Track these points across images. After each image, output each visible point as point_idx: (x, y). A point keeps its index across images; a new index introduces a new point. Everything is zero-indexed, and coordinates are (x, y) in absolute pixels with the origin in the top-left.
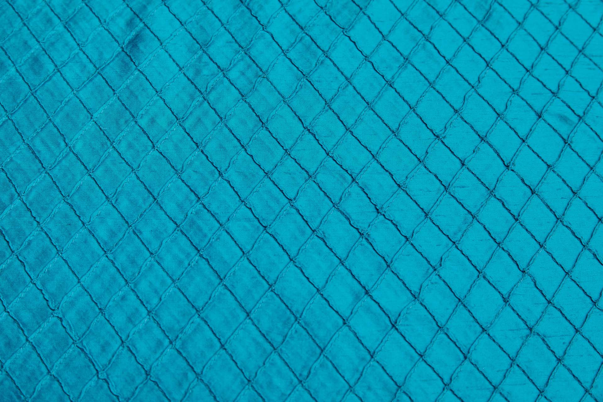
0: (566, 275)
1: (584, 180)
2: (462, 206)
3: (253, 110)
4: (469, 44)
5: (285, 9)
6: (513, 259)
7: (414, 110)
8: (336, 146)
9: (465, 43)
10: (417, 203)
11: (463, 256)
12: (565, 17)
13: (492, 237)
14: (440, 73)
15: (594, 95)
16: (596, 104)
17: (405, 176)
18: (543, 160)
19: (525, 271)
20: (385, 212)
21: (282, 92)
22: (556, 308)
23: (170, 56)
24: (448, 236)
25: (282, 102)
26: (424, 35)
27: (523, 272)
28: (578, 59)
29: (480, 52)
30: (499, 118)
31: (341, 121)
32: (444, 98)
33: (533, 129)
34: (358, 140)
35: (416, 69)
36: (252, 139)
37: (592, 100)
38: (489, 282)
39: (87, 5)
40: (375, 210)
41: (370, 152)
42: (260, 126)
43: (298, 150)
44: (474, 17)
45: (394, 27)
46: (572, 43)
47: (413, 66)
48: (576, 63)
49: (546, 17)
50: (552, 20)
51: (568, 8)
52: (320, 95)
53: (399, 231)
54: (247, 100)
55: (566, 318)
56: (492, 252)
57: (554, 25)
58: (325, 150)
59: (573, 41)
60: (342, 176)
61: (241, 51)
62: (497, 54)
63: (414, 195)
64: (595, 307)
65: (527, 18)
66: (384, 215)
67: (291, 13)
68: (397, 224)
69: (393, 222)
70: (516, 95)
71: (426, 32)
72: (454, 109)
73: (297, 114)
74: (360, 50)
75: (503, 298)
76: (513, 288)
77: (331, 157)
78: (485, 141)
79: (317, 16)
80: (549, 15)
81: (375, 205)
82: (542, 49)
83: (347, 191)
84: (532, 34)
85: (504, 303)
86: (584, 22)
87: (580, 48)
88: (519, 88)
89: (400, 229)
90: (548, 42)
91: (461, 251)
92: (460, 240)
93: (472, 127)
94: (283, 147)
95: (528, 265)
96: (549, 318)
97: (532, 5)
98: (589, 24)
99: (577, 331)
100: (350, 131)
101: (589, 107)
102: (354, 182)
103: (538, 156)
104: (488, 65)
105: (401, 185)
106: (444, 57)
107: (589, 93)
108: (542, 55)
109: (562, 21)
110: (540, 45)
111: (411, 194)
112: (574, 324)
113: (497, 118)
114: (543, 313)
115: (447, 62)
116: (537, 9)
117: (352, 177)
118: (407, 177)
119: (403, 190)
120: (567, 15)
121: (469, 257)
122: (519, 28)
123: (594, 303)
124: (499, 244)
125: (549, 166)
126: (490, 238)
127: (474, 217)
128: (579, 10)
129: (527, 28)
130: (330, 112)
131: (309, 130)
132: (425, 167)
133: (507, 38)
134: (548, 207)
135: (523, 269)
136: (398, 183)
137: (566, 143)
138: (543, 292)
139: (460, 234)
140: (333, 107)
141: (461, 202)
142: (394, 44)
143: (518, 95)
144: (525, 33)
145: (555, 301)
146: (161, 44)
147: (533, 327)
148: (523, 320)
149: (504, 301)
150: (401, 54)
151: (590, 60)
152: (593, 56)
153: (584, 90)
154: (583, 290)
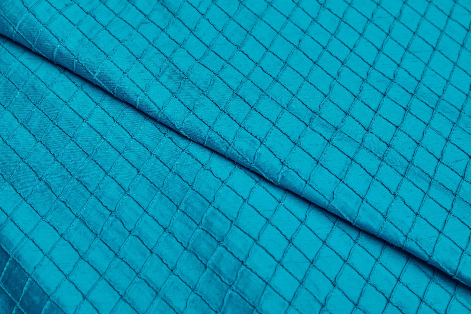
0: (425, 195)
1: (424, 133)
2: (343, 152)
3: (182, 103)
4: (327, 51)
5: (194, 34)
6: (385, 187)
7: (296, 97)
8: (245, 120)
9: (325, 50)
10: (309, 155)
11: (348, 188)
12: (392, 26)
13: (367, 172)
14: (310, 71)
15: (419, 79)
16: (422, 85)
17: (298, 136)
18: (392, 124)
19: (395, 194)
20: (288, 163)
21: (200, 87)
22: (422, 218)
23: (115, 64)
24: (335, 175)
25: (202, 95)
26: (295, 46)
27: (394, 195)
28: (405, 55)
29: (336, 56)
30: (356, 99)
31: (247, 103)
32: (315, 87)
33: (381, 103)
34: (261, 114)
35: (293, 69)
36: (184, 122)
37: (419, 83)
38: (371, 205)
39: (46, 28)
40: (280, 163)
41: (271, 121)
42: (188, 112)
43: (219, 126)
44: (328, 31)
45: (273, 41)
46: (399, 44)
47: (290, 67)
48: (404, 58)
49: (379, 27)
50: (384, 29)
51: (394, 20)
52: (229, 86)
53: (300, 176)
54: (177, 96)
55: (431, 224)
56: (369, 183)
57: (385, 32)
58: (238, 124)
59: (400, 42)
60: (252, 141)
61: (166, 60)
62: (348, 56)
63: (307, 149)
64: (450, 215)
65: (365, 30)
66: (287, 166)
67: (198, 36)
68: (298, 172)
69: (295, 170)
70: (366, 83)
71: (296, 44)
72: (324, 94)
73: (214, 102)
74: (252, 59)
75: (383, 215)
76: (389, 207)
77: (243, 128)
78: (348, 115)
79: (217, 38)
80: (381, 25)
81: (280, 159)
82: (379, 50)
83: (258, 151)
84: (370, 41)
85: (384, 219)
86: (406, 29)
87: (406, 47)
88: (367, 78)
89: (300, 175)
90: (383, 45)
91: (347, 185)
92: (344, 177)
93: (338, 106)
94: (207, 125)
95: (397, 189)
96: (419, 226)
97: (368, 20)
98: (410, 29)
99: (440, 232)
100: (254, 108)
101: (417, 88)
102: (262, 144)
103: (388, 121)
104: (343, 64)
105: (296, 143)
106: (312, 60)
107: (416, 79)
108: (380, 54)
109: (390, 29)
110: (377, 48)
111: (305, 148)
112: (437, 228)
113: (355, 99)
114: (413, 222)
115: (314, 63)
116: (372, 22)
117: (260, 141)
118: (300, 137)
119: (298, 146)
120: (394, 25)
121: (353, 189)
122: (361, 38)
123: (449, 212)
124: (373, 177)
125: (397, 127)
126: (366, 173)
127: (352, 160)
128: (402, 21)
129: (367, 38)
130: (238, 97)
131: (224, 111)
132: (312, 129)
133: (353, 45)
134: (401, 155)
135: (394, 193)
136: (294, 142)
137: (406, 110)
138: (412, 208)
139: (344, 173)
140: (239, 94)
141: (341, 149)
142: (275, 54)
143: (367, 83)
144: (366, 40)
145: (421, 214)
146: (107, 56)
147: (407, 234)
148: (399, 230)
149: (384, 218)
150: (281, 60)
151: (414, 55)
152: (415, 52)
153: (412, 77)
154: (439, 204)
